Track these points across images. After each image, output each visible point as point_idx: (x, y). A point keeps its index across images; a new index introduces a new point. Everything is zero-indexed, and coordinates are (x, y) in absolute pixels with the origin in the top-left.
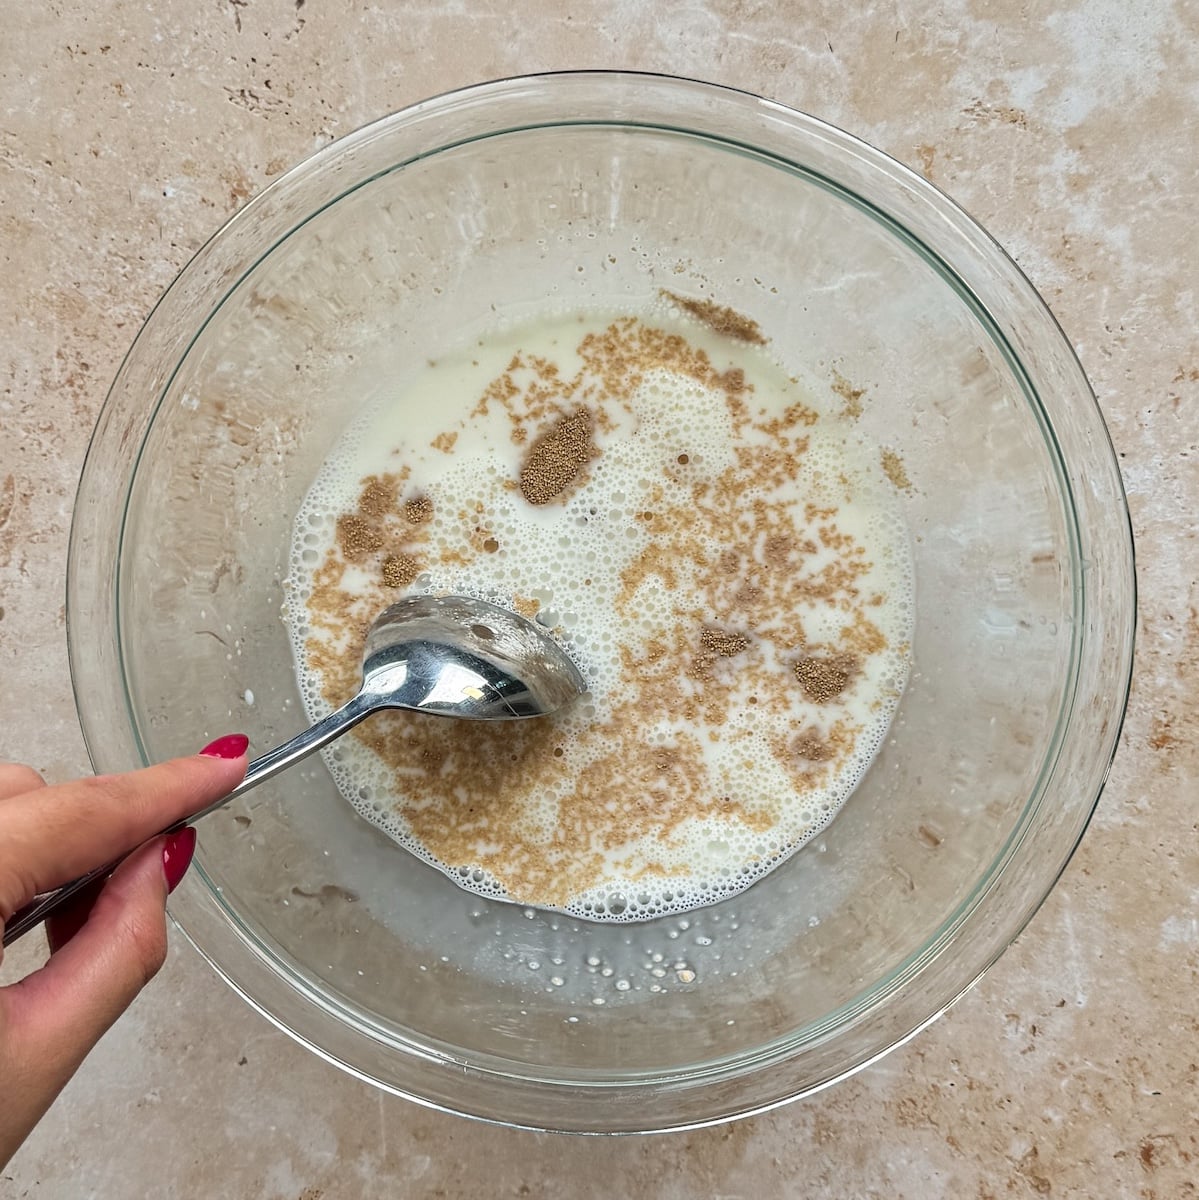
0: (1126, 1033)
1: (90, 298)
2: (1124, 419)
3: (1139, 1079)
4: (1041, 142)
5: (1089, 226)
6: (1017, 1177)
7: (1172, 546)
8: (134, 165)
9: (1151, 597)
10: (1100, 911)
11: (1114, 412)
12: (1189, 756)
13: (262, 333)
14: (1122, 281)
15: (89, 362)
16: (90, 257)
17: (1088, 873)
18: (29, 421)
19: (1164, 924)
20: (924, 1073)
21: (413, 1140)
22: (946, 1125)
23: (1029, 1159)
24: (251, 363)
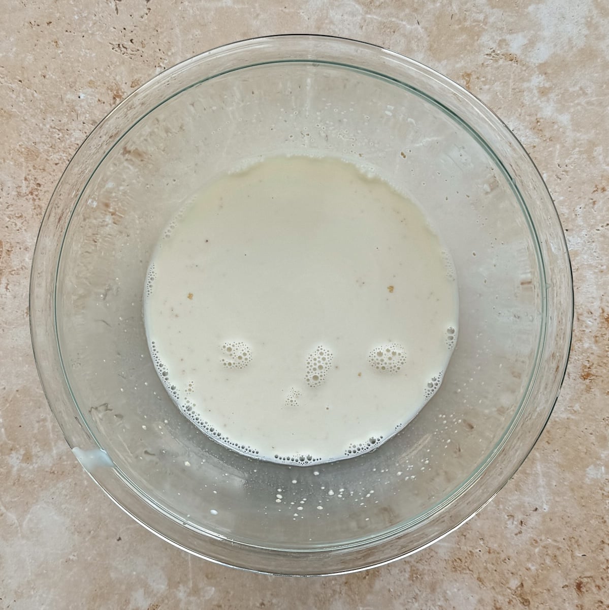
0: (569, 525)
1: (42, 150)
2: (567, 211)
3: (575, 548)
4: (525, 70)
5: (549, 114)
6: (513, 598)
7: (592, 276)
8: (63, 82)
9: (581, 302)
10: (555, 463)
11: (562, 208)
12: (600, 383)
13: (129, 168)
14: (566, 141)
15: (41, 183)
16: (41, 130)
17: (549, 443)
18: (10, 213)
19: (587, 469)
20: (465, 545)
21: (205, 579)
22: (477, 572)
23: (519, 589)
24: (123, 183)
